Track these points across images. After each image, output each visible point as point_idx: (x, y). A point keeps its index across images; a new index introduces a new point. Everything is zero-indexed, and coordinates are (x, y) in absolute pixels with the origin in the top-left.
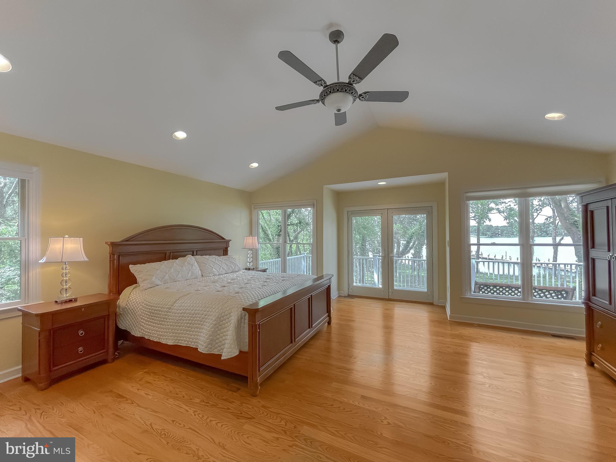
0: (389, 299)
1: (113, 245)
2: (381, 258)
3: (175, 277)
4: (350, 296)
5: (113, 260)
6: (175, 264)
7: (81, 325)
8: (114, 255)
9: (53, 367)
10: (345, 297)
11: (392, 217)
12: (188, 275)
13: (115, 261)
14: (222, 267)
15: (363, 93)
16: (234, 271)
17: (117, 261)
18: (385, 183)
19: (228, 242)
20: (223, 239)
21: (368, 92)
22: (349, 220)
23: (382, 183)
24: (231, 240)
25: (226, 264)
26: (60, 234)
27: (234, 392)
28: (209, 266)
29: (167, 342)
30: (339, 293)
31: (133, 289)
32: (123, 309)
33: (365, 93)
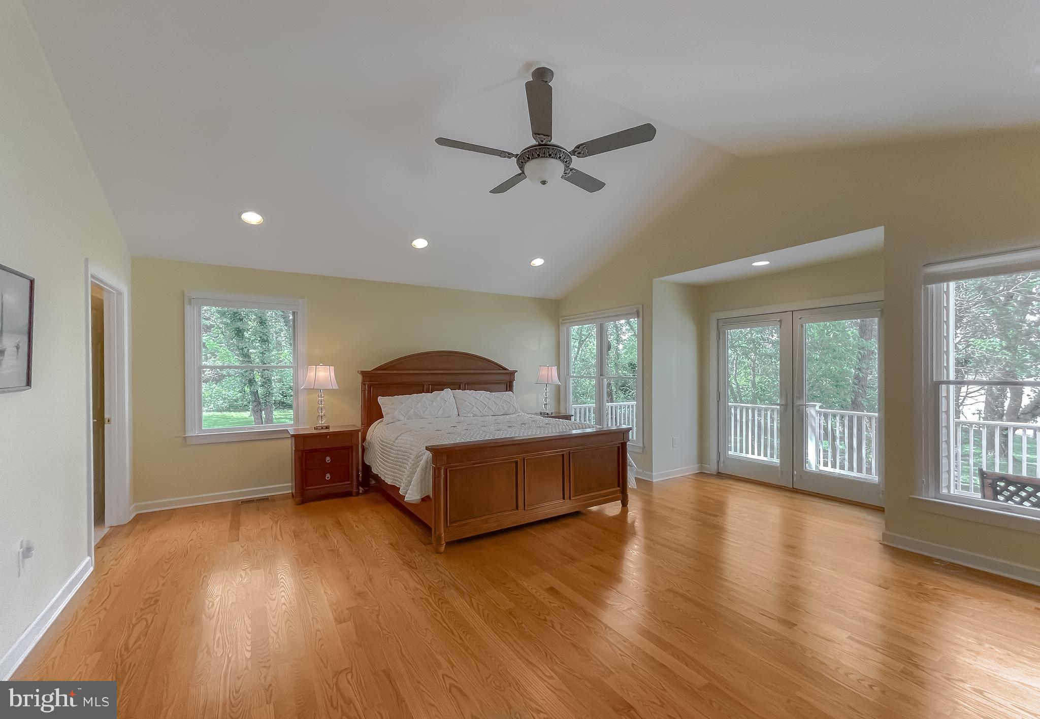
0: (793, 490)
1: (364, 374)
2: (779, 407)
3: (422, 414)
4: (720, 475)
5: (365, 390)
6: (424, 399)
7: (328, 451)
8: (365, 385)
9: (306, 487)
10: (711, 475)
11: (802, 326)
12: (438, 412)
13: (367, 392)
14: (488, 407)
15: (576, 148)
16: (507, 413)
17: (368, 392)
18: (768, 263)
19: (512, 374)
20: (504, 369)
21: (582, 145)
22: (720, 336)
23: (761, 263)
24: (516, 371)
25: (495, 403)
26: (314, 361)
27: (424, 544)
28: (469, 404)
29: (394, 483)
30: (701, 467)
31: (379, 423)
32: (368, 443)
33: (578, 147)
